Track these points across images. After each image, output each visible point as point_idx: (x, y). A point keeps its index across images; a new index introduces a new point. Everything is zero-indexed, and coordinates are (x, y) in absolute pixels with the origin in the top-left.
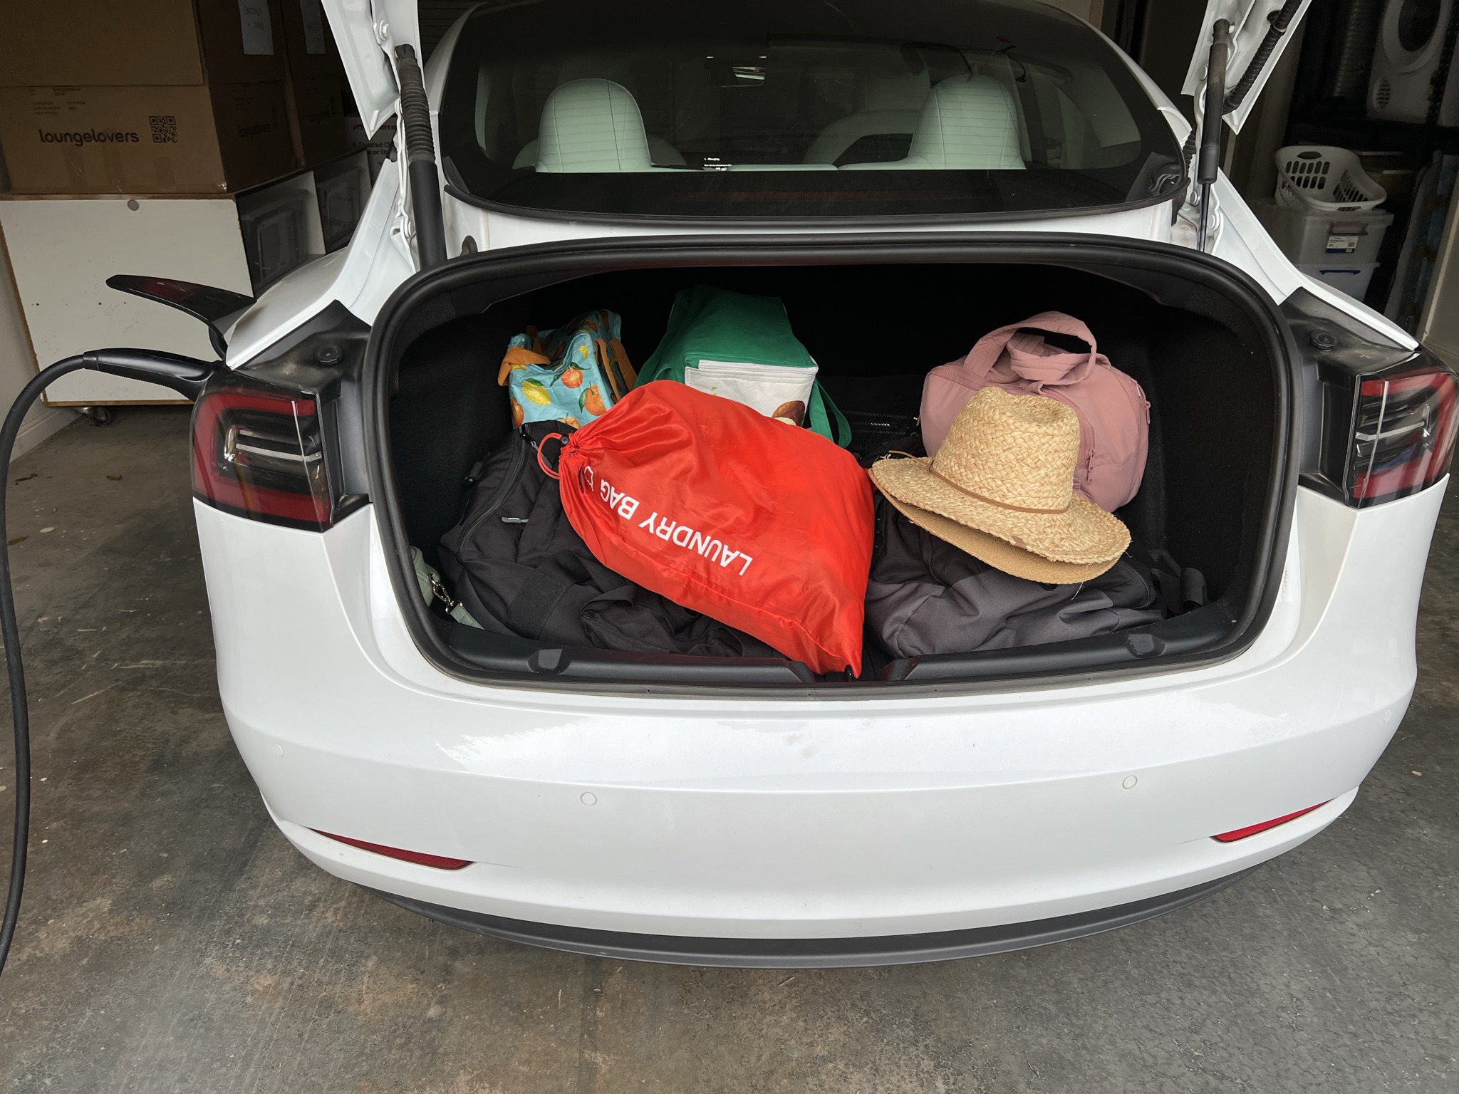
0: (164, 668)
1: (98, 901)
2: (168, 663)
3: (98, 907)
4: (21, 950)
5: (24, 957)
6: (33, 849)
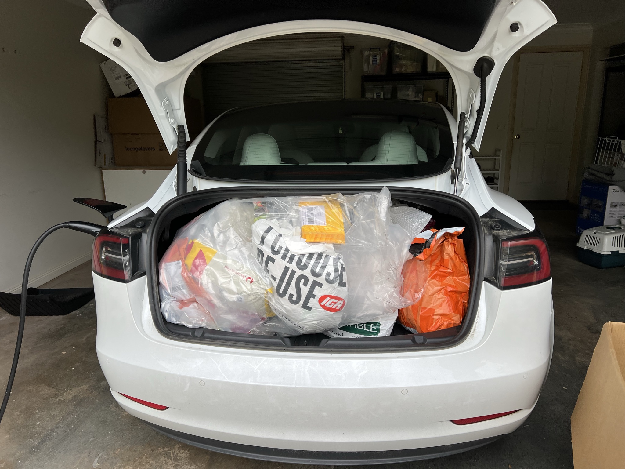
4: (57, 398)
5: (58, 400)
6: (69, 370)
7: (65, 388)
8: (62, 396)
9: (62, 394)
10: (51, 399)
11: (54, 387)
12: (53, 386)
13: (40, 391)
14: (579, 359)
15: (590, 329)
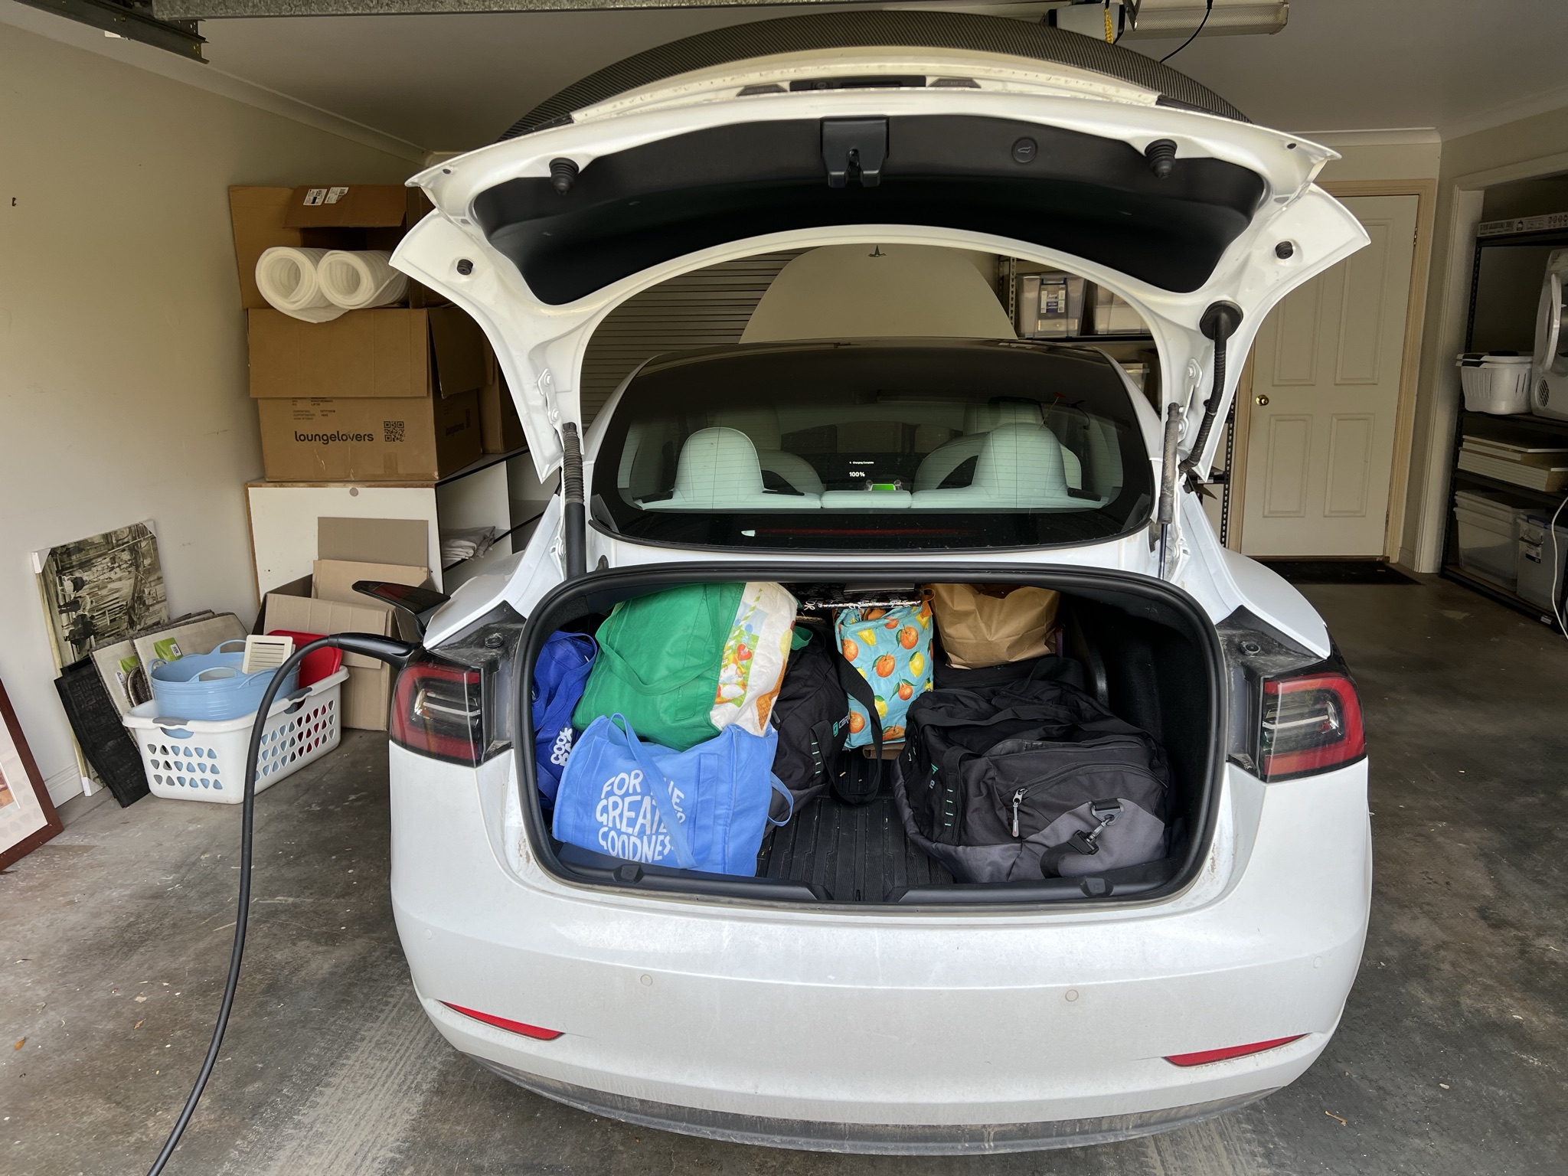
0: (295, 905)
2: (298, 900)
4: (130, 1134)
5: (132, 1139)
6: (157, 1052)
7: (148, 1104)
8: (142, 1130)
9: (142, 1122)
10: (114, 1138)
11: (120, 1103)
12: (119, 1098)
13: (84, 1114)
14: (1468, 1001)
15: (1485, 918)
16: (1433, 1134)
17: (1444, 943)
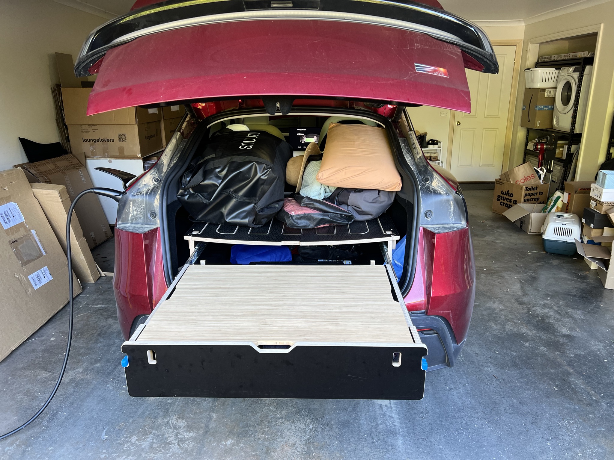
0: (105, 308)
1: (79, 369)
3: (79, 371)
4: (55, 381)
6: (61, 355)
11: (50, 371)
13: (37, 375)
14: (508, 327)
15: (517, 301)
16: (491, 366)
17: (503, 310)
